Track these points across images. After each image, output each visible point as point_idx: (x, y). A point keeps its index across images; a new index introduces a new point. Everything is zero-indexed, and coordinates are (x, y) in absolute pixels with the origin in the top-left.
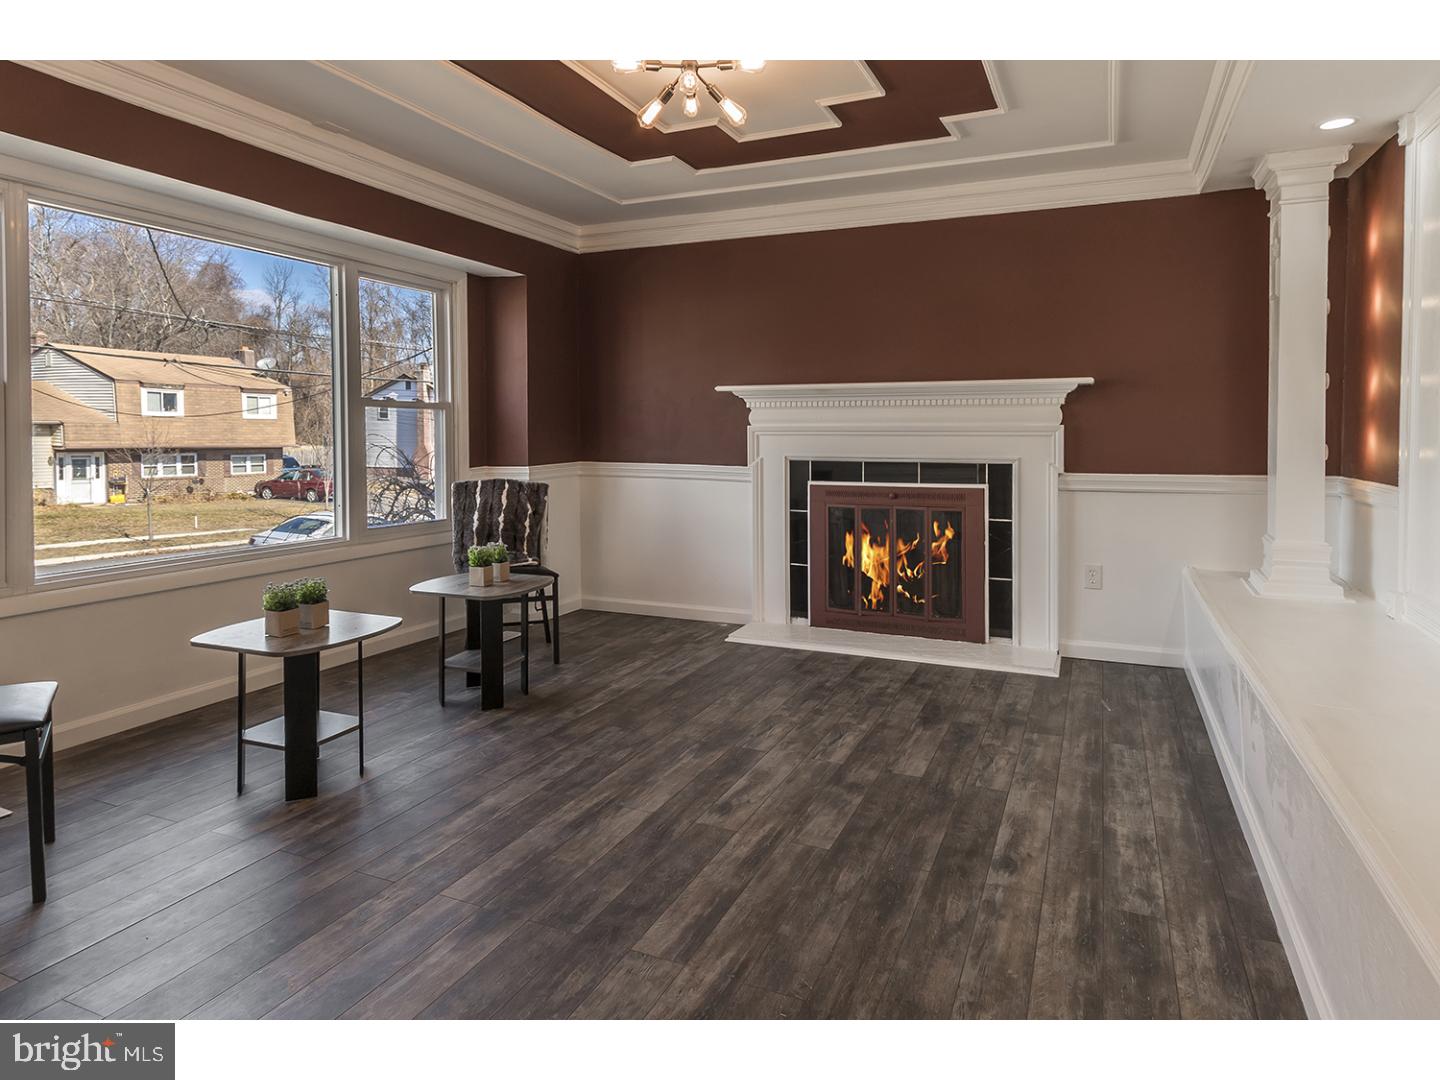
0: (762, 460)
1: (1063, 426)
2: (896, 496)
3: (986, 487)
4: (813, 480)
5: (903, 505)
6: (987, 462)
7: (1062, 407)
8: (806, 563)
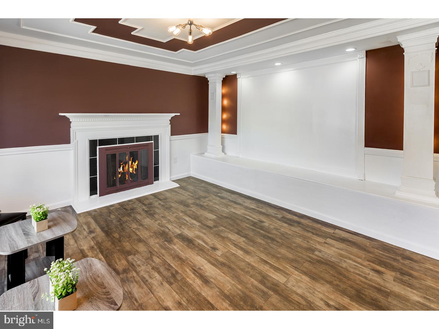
0: (77, 141)
1: (170, 125)
2: (130, 148)
3: (153, 142)
4: (99, 146)
5: (132, 150)
6: (153, 135)
7: (170, 120)
8: (97, 175)
